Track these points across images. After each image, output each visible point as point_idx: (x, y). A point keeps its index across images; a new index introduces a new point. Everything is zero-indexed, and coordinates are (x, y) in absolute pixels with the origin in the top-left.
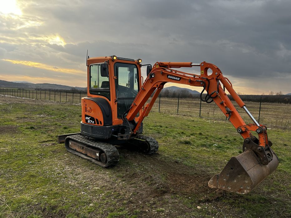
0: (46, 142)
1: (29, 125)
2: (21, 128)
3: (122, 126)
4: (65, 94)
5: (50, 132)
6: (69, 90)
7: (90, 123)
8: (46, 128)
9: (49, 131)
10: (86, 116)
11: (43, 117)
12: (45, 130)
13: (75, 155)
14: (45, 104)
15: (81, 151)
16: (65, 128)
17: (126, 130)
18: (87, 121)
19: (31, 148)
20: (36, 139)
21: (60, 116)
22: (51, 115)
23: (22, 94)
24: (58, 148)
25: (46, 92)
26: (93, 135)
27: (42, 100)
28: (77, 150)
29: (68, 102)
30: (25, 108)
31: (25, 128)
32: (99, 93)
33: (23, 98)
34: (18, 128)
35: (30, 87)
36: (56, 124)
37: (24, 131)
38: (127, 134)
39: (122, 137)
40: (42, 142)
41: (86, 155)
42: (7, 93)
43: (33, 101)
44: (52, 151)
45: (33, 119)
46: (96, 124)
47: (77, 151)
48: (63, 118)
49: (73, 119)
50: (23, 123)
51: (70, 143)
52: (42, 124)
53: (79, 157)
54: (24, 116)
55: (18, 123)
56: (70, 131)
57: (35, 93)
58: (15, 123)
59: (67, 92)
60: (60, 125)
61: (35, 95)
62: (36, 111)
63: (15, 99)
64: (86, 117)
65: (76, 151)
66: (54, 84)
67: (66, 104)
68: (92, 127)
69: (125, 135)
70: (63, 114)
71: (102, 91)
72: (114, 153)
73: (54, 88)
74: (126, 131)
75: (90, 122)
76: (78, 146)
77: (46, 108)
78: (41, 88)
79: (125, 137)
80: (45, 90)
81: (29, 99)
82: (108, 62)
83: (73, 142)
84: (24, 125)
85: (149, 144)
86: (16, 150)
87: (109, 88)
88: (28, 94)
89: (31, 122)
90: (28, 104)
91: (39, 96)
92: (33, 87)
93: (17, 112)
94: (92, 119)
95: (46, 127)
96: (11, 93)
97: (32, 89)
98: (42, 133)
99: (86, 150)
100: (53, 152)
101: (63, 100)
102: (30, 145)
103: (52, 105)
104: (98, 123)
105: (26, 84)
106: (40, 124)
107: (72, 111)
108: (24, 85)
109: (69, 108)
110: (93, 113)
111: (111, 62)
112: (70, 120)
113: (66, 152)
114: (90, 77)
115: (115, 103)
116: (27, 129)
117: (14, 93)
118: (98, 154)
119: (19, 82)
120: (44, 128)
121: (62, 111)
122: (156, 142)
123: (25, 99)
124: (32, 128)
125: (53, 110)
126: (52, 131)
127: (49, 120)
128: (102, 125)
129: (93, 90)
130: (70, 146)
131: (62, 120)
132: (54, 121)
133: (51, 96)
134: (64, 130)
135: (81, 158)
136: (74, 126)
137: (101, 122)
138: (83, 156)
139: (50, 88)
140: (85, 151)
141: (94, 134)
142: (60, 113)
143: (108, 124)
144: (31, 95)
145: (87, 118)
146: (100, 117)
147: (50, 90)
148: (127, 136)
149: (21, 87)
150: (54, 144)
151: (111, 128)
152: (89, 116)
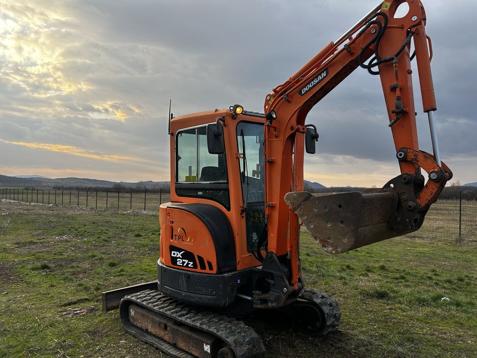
0: (75, 303)
1: (38, 259)
2: (22, 270)
3: (259, 272)
4: (105, 194)
5: (81, 276)
6: (111, 187)
7: (183, 266)
8: (72, 267)
9: (79, 273)
10: (172, 248)
11: (66, 241)
12: (71, 270)
13: (146, 343)
14: (70, 213)
15: (161, 333)
16: (112, 265)
17: (272, 282)
18: (174, 260)
19: (39, 325)
20: (52, 297)
21: (99, 238)
22: (81, 235)
23: (30, 196)
24: (103, 321)
25: (72, 192)
26: (190, 297)
27: (64, 207)
28: (150, 329)
29: (111, 208)
30: (33, 222)
31: (31, 269)
32: (200, 193)
33: (32, 204)
34: (16, 268)
35: (45, 184)
36: (94, 256)
37: (27, 274)
38: (278, 294)
39: (265, 301)
40: (65, 305)
41: (175, 346)
42: (5, 196)
43: (49, 208)
44: (89, 332)
45: (48, 246)
46: (199, 270)
47: (150, 334)
48: (106, 241)
49: (124, 243)
50: (28, 255)
51: (132, 313)
52: (65, 255)
53: (157, 348)
54: (30, 240)
55: (16, 256)
56: (124, 273)
57: (53, 194)
58: (11, 257)
59: (107, 190)
60: (101, 259)
61: (52, 197)
62: (54, 228)
63: (17, 206)
64: (173, 252)
65: (147, 331)
66: (84, 179)
67: (107, 212)
68: (188, 277)
69: (271, 295)
70: (105, 233)
71: (208, 187)
72: (254, 346)
73: (84, 186)
74: (274, 285)
75: (183, 263)
76: (153, 321)
77: (71, 221)
78: (62, 186)
79: (272, 302)
80: (70, 189)
81: (42, 204)
82: (223, 119)
83: (139, 310)
84: (28, 262)
85: (322, 311)
86: (4, 330)
87: (226, 181)
88: (40, 196)
89: (43, 252)
90: (40, 214)
91: (59, 199)
92: (49, 184)
93: (19, 232)
94: (188, 255)
95: (74, 264)
96: (12, 196)
97: (47, 188)
98: (65, 279)
99: (174, 332)
100: (93, 333)
101: (102, 204)
102: (37, 316)
103: (83, 215)
104: (203, 267)
105: (39, 180)
106: (62, 257)
107: (120, 226)
108: (35, 181)
109: (113, 219)
110: (190, 241)
111: (229, 120)
112: (119, 244)
113: (123, 335)
114: (176, 158)
115: (241, 214)
116: (33, 269)
117: (16, 196)
118: (209, 346)
119: (27, 177)
120: (69, 266)
121: (101, 226)
122: (334, 304)
123: (34, 206)
124: (44, 267)
125: (85, 226)
126: (85, 272)
127: (79, 248)
128: (215, 271)
129: (185, 187)
130: (131, 320)
131: (103, 245)
132: (88, 250)
133: (80, 198)
134: (109, 269)
135: (163, 352)
136: (129, 260)
137: (210, 264)
138: (165, 347)
139: (78, 185)
140: (170, 335)
141: (193, 295)
142: (99, 231)
143: (227, 269)
144: (46, 197)
145: (175, 254)
146: (207, 250)
147: (78, 189)
148: (277, 299)
149: (30, 185)
150: (92, 310)
151: (233, 278)
152: (179, 250)
